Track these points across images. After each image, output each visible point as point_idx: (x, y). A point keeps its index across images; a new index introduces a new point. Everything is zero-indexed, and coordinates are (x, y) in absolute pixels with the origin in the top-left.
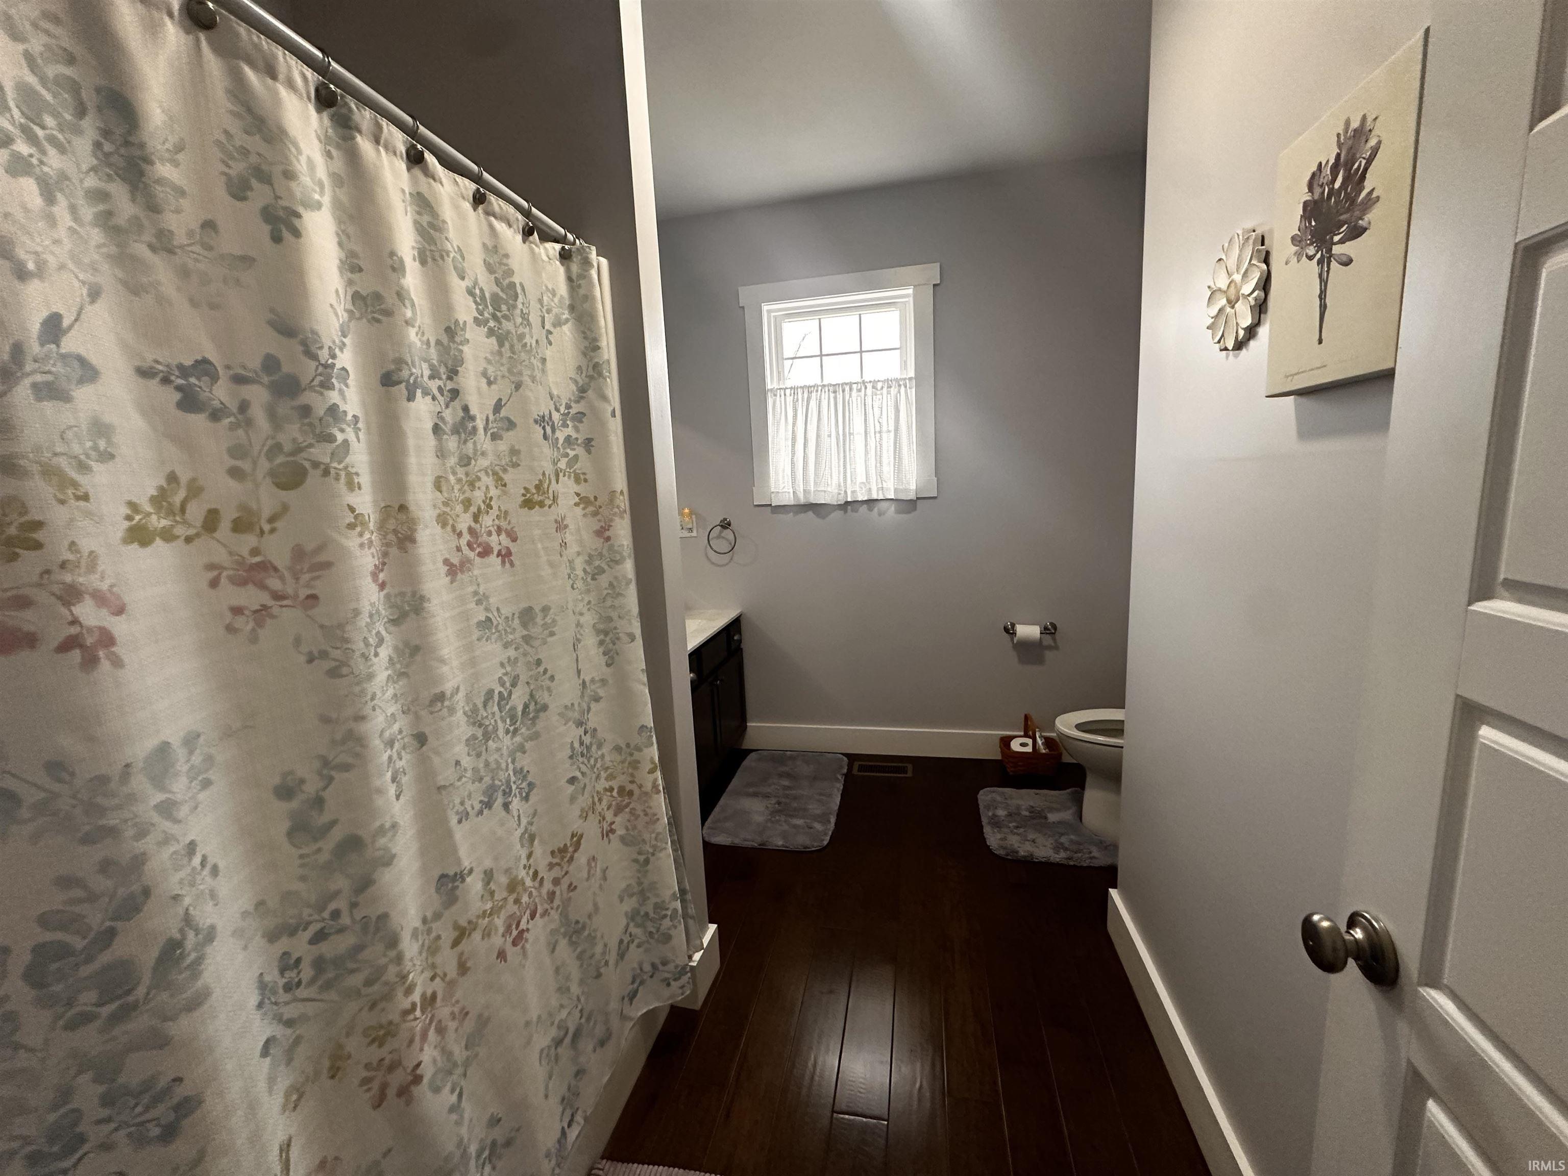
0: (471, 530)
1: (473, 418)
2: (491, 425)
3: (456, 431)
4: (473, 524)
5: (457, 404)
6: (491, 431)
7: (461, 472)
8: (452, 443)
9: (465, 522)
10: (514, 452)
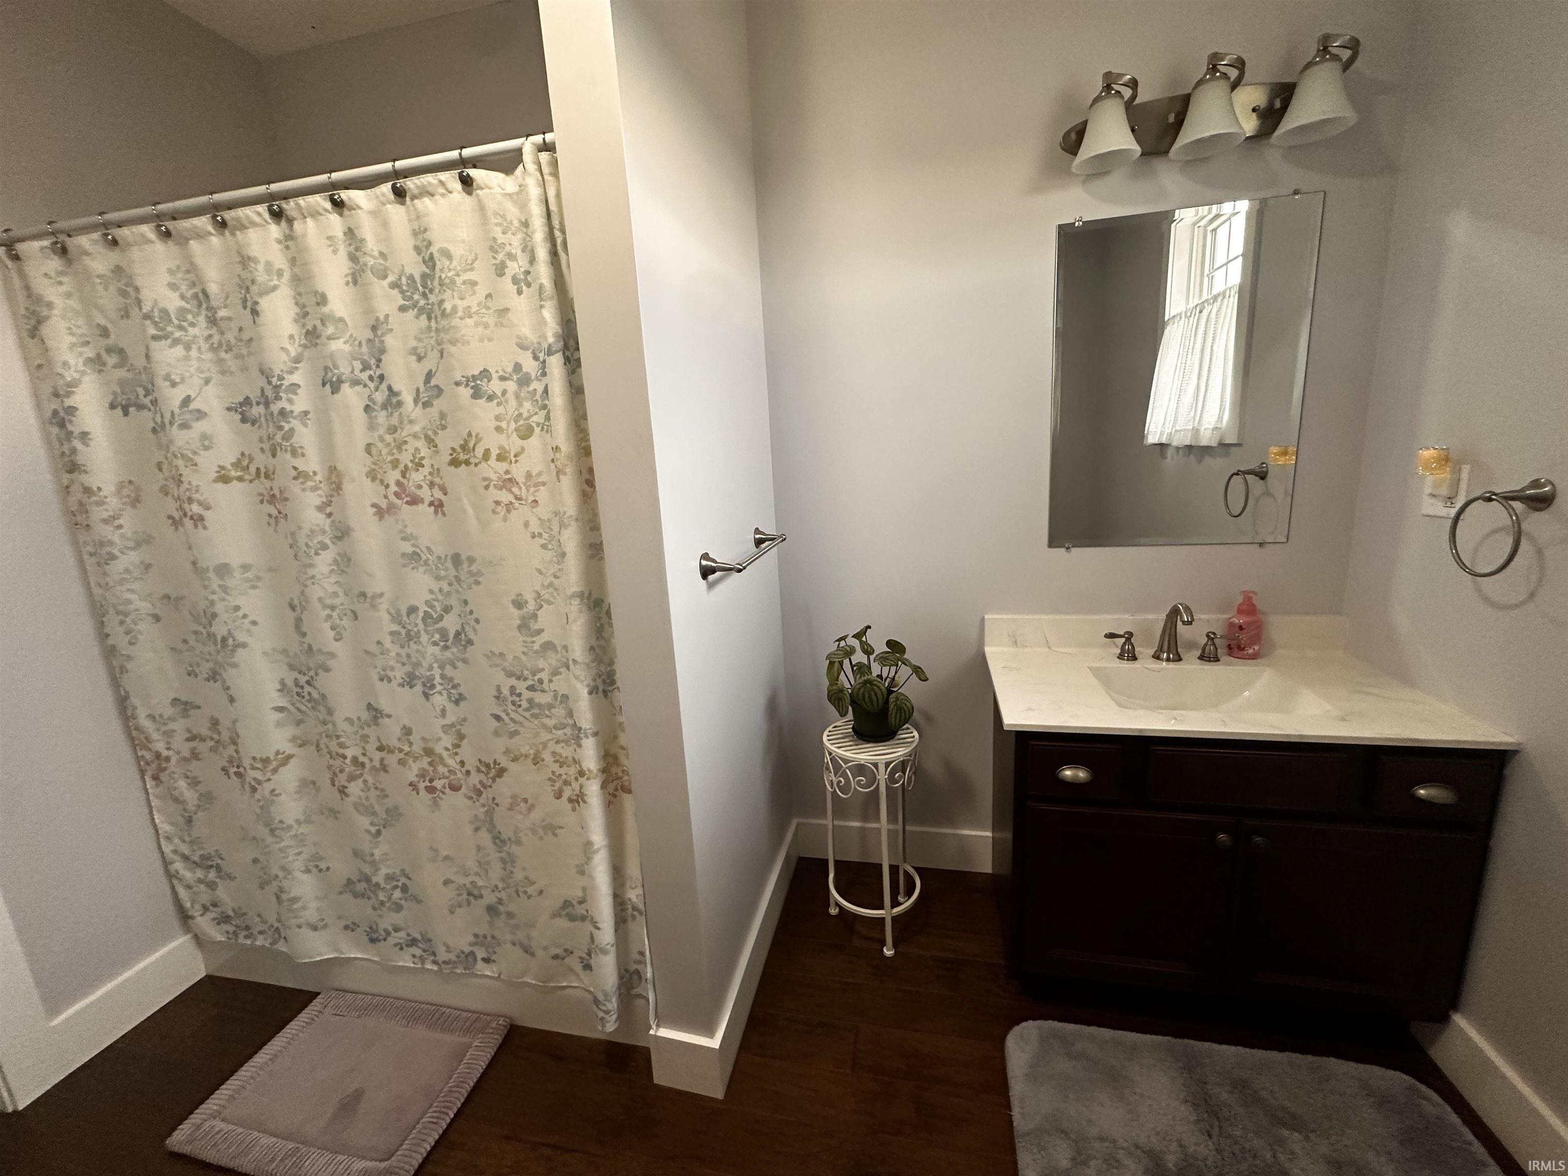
0: (398, 483)
1: (397, 394)
2: (422, 395)
3: (384, 407)
4: (402, 479)
5: (384, 386)
6: (423, 401)
7: (389, 438)
8: (381, 417)
9: (393, 476)
10: (443, 416)
